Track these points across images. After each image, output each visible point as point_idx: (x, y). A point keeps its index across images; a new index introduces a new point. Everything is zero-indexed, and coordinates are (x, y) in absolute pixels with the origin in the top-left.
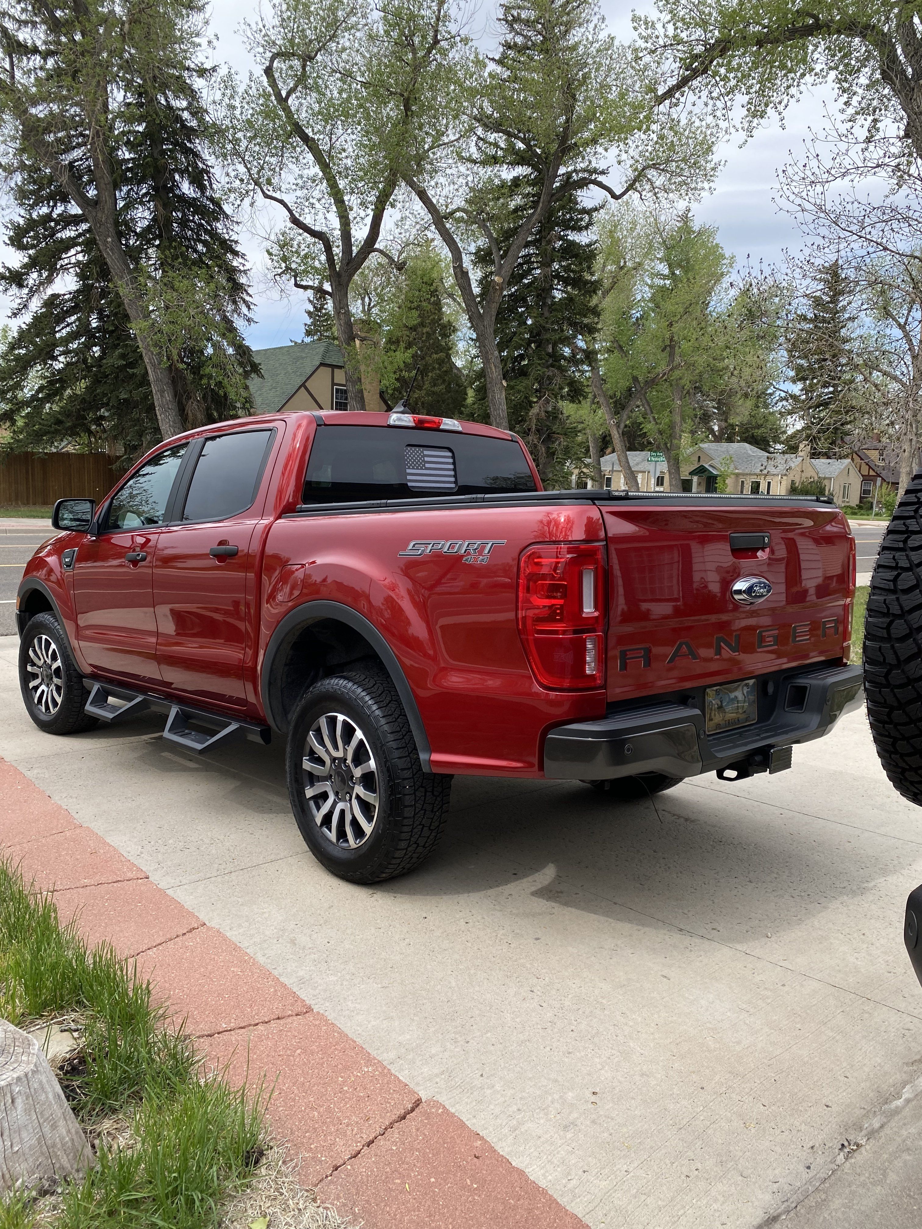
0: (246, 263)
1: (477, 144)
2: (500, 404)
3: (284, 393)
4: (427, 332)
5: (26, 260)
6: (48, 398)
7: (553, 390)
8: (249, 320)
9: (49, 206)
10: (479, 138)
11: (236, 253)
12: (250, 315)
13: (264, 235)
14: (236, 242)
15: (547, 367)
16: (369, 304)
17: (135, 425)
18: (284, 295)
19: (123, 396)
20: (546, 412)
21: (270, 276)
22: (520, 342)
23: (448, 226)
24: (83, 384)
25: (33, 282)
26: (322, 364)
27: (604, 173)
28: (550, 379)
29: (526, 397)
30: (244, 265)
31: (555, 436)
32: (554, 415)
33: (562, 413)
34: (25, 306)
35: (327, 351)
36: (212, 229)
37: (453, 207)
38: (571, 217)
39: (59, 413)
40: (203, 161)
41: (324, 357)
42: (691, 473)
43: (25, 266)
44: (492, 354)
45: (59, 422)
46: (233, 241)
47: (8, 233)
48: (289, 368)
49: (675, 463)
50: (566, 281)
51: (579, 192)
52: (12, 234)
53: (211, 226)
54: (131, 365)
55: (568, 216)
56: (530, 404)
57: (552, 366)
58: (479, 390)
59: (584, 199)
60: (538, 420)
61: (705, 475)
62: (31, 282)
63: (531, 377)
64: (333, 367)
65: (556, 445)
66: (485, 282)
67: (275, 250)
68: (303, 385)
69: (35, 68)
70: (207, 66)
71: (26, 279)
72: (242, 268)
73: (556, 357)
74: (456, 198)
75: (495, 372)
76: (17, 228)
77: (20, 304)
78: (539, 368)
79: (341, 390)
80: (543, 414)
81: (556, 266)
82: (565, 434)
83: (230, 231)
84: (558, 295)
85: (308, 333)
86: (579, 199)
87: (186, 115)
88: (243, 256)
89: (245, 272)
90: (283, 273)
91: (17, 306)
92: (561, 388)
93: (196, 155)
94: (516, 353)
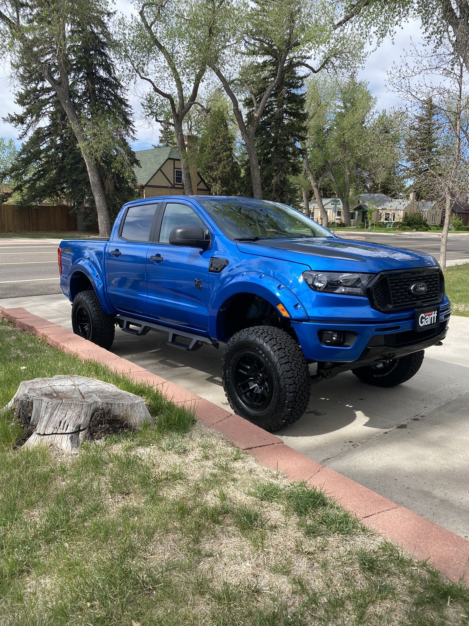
0: (132, 110)
1: (245, 45)
2: (257, 178)
3: (150, 173)
4: (221, 141)
5: (25, 111)
6: (38, 179)
7: (284, 170)
8: (134, 139)
9: (36, 83)
10: (246, 42)
11: (127, 106)
12: (134, 136)
13: (140, 96)
14: (127, 100)
15: (281, 158)
16: (191, 125)
17: (80, 192)
18: (151, 126)
19: (74, 178)
20: (280, 181)
21: (144, 116)
22: (267, 146)
23: (231, 88)
24: (54, 171)
25: (29, 121)
26: (169, 159)
27: (310, 58)
28: (282, 164)
29: (270, 174)
30: (131, 111)
31: (285, 193)
32: (284, 182)
33: (288, 181)
34: (26, 134)
35: (171, 152)
36: (115, 93)
37: (233, 78)
38: (293, 82)
39: (44, 186)
40: (110, 59)
41: (170, 154)
42: (355, 210)
43: (25, 113)
44: (253, 153)
45: (44, 191)
46: (125, 99)
47: (17, 98)
48: (153, 160)
49: (346, 205)
50: (291, 114)
51: (297, 68)
52: (18, 98)
53: (114, 92)
54: (78, 162)
55: (291, 81)
56: (272, 177)
57: (283, 157)
58: (246, 170)
59: (299, 72)
60: (276, 185)
61: (362, 210)
62: (28, 122)
63: (273, 164)
64: (174, 160)
65: (285, 198)
66: (249, 115)
67: (146, 103)
68: (160, 169)
69: (27, 14)
70: (111, 11)
71: (25, 120)
72: (129, 112)
73: (286, 153)
74: (234, 74)
75: (254, 162)
76: (21, 95)
77: (23, 133)
78: (277, 159)
79: (179, 171)
80: (279, 182)
81: (285, 106)
82: (290, 192)
83: (123, 94)
84: (286, 122)
85: (161, 141)
86: (297, 72)
87: (101, 36)
88: (130, 107)
89: (131, 114)
90: (149, 114)
91: (21, 134)
92: (288, 169)
93: (106, 56)
94: (265, 151)
